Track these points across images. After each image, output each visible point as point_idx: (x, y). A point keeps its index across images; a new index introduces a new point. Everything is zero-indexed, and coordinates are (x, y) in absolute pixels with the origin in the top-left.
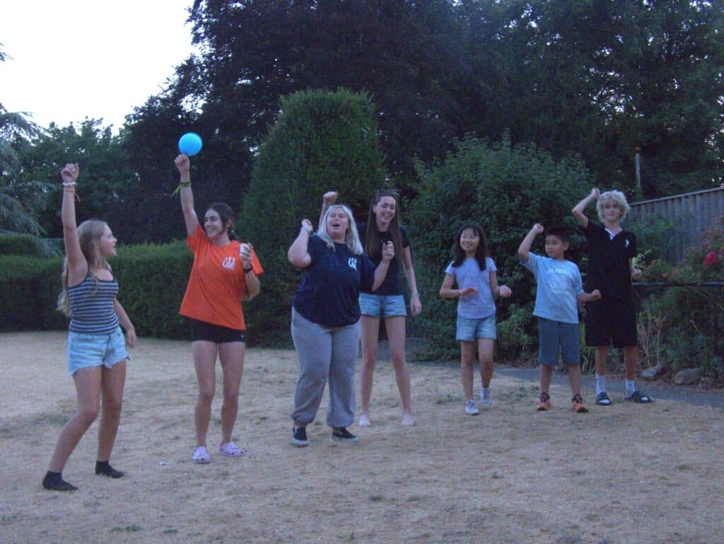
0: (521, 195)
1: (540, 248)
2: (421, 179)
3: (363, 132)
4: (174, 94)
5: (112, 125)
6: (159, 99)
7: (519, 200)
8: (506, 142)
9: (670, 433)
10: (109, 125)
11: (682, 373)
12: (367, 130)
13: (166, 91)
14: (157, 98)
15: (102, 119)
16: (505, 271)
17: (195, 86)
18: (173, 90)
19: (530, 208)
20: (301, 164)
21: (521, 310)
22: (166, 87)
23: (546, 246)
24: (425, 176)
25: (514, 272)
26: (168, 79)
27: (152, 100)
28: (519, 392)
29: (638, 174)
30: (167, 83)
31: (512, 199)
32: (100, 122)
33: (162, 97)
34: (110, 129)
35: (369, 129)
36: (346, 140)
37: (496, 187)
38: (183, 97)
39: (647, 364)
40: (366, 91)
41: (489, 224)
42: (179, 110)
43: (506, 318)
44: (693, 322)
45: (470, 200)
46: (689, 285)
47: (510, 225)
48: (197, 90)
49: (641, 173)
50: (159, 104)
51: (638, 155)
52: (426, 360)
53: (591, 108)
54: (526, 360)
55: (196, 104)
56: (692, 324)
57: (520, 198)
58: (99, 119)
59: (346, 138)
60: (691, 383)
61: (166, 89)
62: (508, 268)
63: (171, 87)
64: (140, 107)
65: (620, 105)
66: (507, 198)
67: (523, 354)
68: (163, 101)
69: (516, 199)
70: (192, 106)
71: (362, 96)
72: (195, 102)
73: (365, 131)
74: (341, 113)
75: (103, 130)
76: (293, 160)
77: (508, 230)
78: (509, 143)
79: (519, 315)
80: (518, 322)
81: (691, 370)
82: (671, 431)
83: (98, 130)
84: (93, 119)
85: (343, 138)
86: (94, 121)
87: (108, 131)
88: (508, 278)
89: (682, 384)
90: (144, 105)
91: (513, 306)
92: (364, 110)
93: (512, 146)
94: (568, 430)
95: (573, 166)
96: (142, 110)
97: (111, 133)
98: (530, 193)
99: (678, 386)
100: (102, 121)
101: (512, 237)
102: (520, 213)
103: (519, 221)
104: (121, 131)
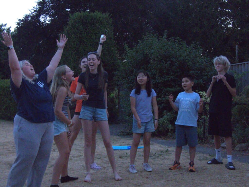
0: (170, 61)
1: (178, 85)
2: (127, 52)
3: (106, 31)
4: (36, 14)
5: (11, 27)
6: (30, 16)
7: (169, 63)
8: (165, 37)
9: (225, 177)
10: (9, 27)
11: (239, 145)
12: (108, 31)
13: (33, 13)
14: (29, 16)
15: (6, 24)
16: (162, 95)
17: (46, 11)
18: (36, 12)
19: (174, 67)
20: (77, 45)
21: (168, 113)
22: (33, 11)
23: (183, 84)
24: (129, 51)
25: (166, 96)
26: (34, 7)
27: (27, 17)
28: (160, 153)
29: (237, 54)
30: (34, 9)
31: (166, 63)
32: (5, 25)
33: (32, 15)
34: (10, 29)
35: (109, 30)
36: (98, 34)
37: (159, 57)
38: (40, 16)
39: (224, 141)
40: (108, 13)
41: (155, 73)
42: (39, 21)
43: (162, 117)
44: (245, 121)
45: (148, 62)
46: (243, 104)
47: (165, 74)
48: (47, 13)
49: (238, 53)
50: (30, 18)
51: (237, 46)
52: (127, 135)
53: (217, 25)
54: (171, 136)
55: (46, 19)
56: (244, 122)
57: (170, 62)
58: (5, 24)
59: (97, 34)
60: (243, 151)
61: (33, 12)
62: (164, 94)
63: (35, 11)
64: (22, 19)
65: (230, 24)
66: (164, 62)
67: (169, 134)
68: (31, 17)
69: (168, 63)
70: (44, 20)
71: (107, 15)
72: (46, 18)
73: (107, 31)
74: (96, 23)
75: (6, 29)
76: (73, 43)
77: (164, 77)
78: (166, 37)
79: (168, 116)
80: (167, 119)
81: (244, 144)
82: (225, 176)
83: (4, 29)
84: (2, 24)
85: (96, 34)
86: (3, 25)
87: (9, 29)
88: (163, 98)
89: (239, 151)
90: (23, 19)
91: (165, 111)
92: (107, 22)
93: (167, 38)
94: (176, 174)
95: (195, 48)
96: (23, 20)
97: (10, 31)
98: (174, 60)
99: (237, 152)
100: (6, 25)
101: (165, 80)
102: (170, 69)
103: (169, 73)
104: (15, 30)
